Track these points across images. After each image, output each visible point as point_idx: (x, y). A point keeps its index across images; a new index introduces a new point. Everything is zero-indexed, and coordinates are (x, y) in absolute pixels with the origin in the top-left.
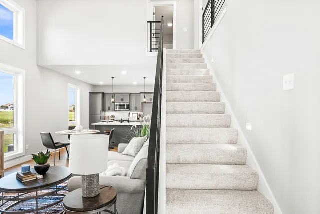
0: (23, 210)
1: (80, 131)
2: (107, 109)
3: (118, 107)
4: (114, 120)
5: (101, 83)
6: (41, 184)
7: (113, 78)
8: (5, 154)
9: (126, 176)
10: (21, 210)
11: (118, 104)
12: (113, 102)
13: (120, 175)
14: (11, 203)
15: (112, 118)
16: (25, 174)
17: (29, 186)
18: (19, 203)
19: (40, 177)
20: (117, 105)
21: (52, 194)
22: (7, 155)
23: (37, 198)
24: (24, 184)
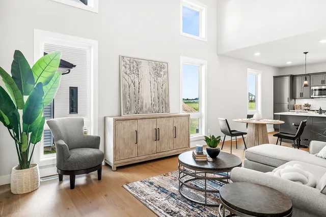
0: (197, 187)
1: (259, 120)
2: (298, 95)
3: (317, 92)
4: (308, 110)
5: (289, 63)
6: (209, 166)
7: (306, 53)
8: (191, 135)
9: (315, 187)
10: (196, 185)
11: (317, 88)
12: (306, 86)
13: (303, 182)
14: (190, 177)
15: (306, 108)
16: (198, 153)
17: (200, 165)
18: (195, 179)
19: (210, 159)
20: (315, 90)
21: (220, 180)
22: (193, 136)
23: (205, 178)
24: (197, 162)
